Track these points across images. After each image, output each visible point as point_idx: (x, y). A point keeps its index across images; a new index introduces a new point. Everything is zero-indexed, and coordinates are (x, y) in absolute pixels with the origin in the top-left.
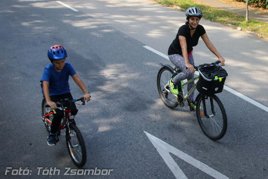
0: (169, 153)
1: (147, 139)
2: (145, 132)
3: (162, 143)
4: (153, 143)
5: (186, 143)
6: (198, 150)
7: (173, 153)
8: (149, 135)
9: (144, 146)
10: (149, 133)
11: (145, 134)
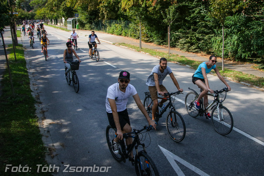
0: (175, 160)
1: (160, 151)
2: (159, 146)
3: (170, 153)
4: (164, 153)
5: (185, 153)
6: (193, 158)
7: (177, 160)
8: (161, 148)
9: (159, 155)
10: (161, 146)
11: (159, 147)
